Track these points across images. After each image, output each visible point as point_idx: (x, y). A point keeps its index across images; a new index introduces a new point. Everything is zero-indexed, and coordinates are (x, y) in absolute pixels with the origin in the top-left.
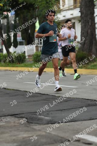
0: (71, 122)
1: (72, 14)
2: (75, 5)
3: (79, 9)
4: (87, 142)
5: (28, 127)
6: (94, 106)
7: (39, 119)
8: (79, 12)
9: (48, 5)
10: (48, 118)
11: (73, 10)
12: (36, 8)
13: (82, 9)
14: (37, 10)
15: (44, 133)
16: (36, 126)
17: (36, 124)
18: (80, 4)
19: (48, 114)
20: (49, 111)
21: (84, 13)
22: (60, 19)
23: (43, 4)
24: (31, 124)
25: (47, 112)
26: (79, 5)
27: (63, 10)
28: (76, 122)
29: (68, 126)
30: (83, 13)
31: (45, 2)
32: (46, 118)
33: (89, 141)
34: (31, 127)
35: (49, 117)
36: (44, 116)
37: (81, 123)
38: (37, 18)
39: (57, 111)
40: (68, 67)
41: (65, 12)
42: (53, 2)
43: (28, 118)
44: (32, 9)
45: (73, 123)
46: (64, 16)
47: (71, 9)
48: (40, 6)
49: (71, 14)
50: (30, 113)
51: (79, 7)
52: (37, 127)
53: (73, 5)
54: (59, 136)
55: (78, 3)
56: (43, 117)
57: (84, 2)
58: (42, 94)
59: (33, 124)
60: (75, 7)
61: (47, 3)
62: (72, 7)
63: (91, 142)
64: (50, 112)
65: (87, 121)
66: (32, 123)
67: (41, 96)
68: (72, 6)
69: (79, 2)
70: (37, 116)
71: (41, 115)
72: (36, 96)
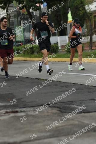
7: (72, 109)
14: (69, 1)
15: (77, 122)
19: (81, 103)
20: (82, 101)
22: (92, 10)
24: (64, 114)
32: (79, 107)
36: (77, 105)
38: (69, 9)
39: (90, 100)
43: (61, 108)
58: (75, 84)
64: (83, 102)
66: (65, 112)
67: (74, 86)
70: (70, 105)
71: (73, 105)
72: (69, 86)
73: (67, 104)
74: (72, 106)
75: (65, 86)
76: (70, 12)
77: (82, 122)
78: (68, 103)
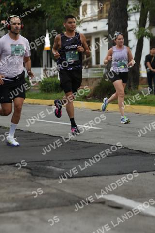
0: (93, 176)
1: (96, 28)
2: (100, 15)
3: (106, 21)
4: (114, 205)
5: (32, 181)
6: (125, 155)
7: (48, 171)
8: (107, 24)
9: (63, 13)
10: (60, 170)
11: (97, 21)
12: (47, 16)
13: (111, 21)
14: (47, 20)
15: (54, 191)
16: (44, 180)
17: (43, 178)
18: (107, 14)
19: (60, 164)
20: (63, 160)
21: (114, 26)
23: (57, 11)
24: (37, 178)
25: (60, 162)
26: (105, 14)
27: (84, 20)
28: (100, 177)
29: (89, 181)
30: (112, 26)
31: (60, 9)
32: (58, 169)
33: (117, 203)
34: (37, 181)
35: (62, 169)
36: (55, 167)
37: (107, 178)
38: (47, 30)
39: (73, 160)
40: (88, 100)
41: (86, 23)
42: (70, 9)
43: (33, 169)
44: (40, 17)
45: (94, 177)
46: (85, 30)
47: (95, 20)
48: (53, 14)
49: (94, 28)
50: (35, 162)
51: (106, 18)
52: (45, 182)
53: (98, 15)
54: (75, 196)
55: (105, 12)
56: (53, 168)
57: (114, 11)
58: (52, 136)
59: (39, 178)
60: (100, 18)
61: (62, 10)
62: (97, 17)
63: (121, 205)
64: (64, 162)
65: (115, 176)
66: (38, 176)
67: (50, 139)
68: (95, 16)
69: (106, 10)
70: (45, 166)
71: (50, 165)
72: (43, 139)
73: (41, 164)
74: (48, 167)
75: (39, 139)
76: (48, 35)
77: (62, 191)
78: (42, 162)
